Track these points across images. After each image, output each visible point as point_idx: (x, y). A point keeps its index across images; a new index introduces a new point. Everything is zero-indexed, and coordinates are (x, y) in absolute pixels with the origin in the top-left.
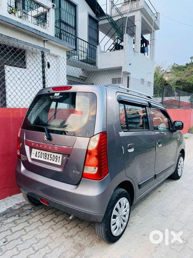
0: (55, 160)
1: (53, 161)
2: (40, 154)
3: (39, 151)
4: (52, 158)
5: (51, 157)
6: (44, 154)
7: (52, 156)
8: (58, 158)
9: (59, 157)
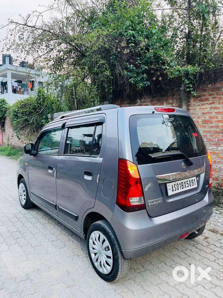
0: (192, 184)
1: (190, 186)
2: (176, 186)
3: (174, 183)
4: (189, 184)
5: (187, 184)
6: (180, 184)
7: (188, 182)
8: (194, 182)
9: (194, 180)
